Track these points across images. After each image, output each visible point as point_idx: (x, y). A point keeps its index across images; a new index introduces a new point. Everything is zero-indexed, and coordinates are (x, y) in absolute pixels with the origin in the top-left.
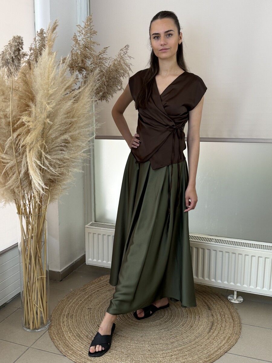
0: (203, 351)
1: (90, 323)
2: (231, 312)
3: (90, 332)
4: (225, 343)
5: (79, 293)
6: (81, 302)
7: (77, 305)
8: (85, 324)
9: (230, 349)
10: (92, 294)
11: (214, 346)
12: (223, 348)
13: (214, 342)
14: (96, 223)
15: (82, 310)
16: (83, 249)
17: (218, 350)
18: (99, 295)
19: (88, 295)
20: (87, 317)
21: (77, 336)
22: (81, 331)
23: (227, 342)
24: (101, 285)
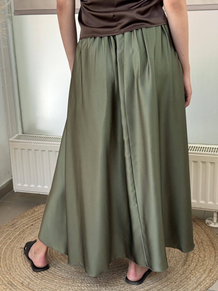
0: (178, 289)
1: (24, 266)
2: (210, 238)
3: (26, 277)
4: (206, 278)
5: (6, 230)
6: (10, 241)
7: (5, 245)
8: (19, 268)
9: (213, 283)
10: (24, 229)
11: (192, 282)
12: (204, 284)
13: (192, 276)
14: (24, 135)
15: (13, 250)
16: (10, 172)
17: (197, 287)
18: (34, 230)
19: (19, 232)
20: (21, 259)
21: (8, 284)
22: (14, 278)
23: (208, 276)
24: (35, 218)
